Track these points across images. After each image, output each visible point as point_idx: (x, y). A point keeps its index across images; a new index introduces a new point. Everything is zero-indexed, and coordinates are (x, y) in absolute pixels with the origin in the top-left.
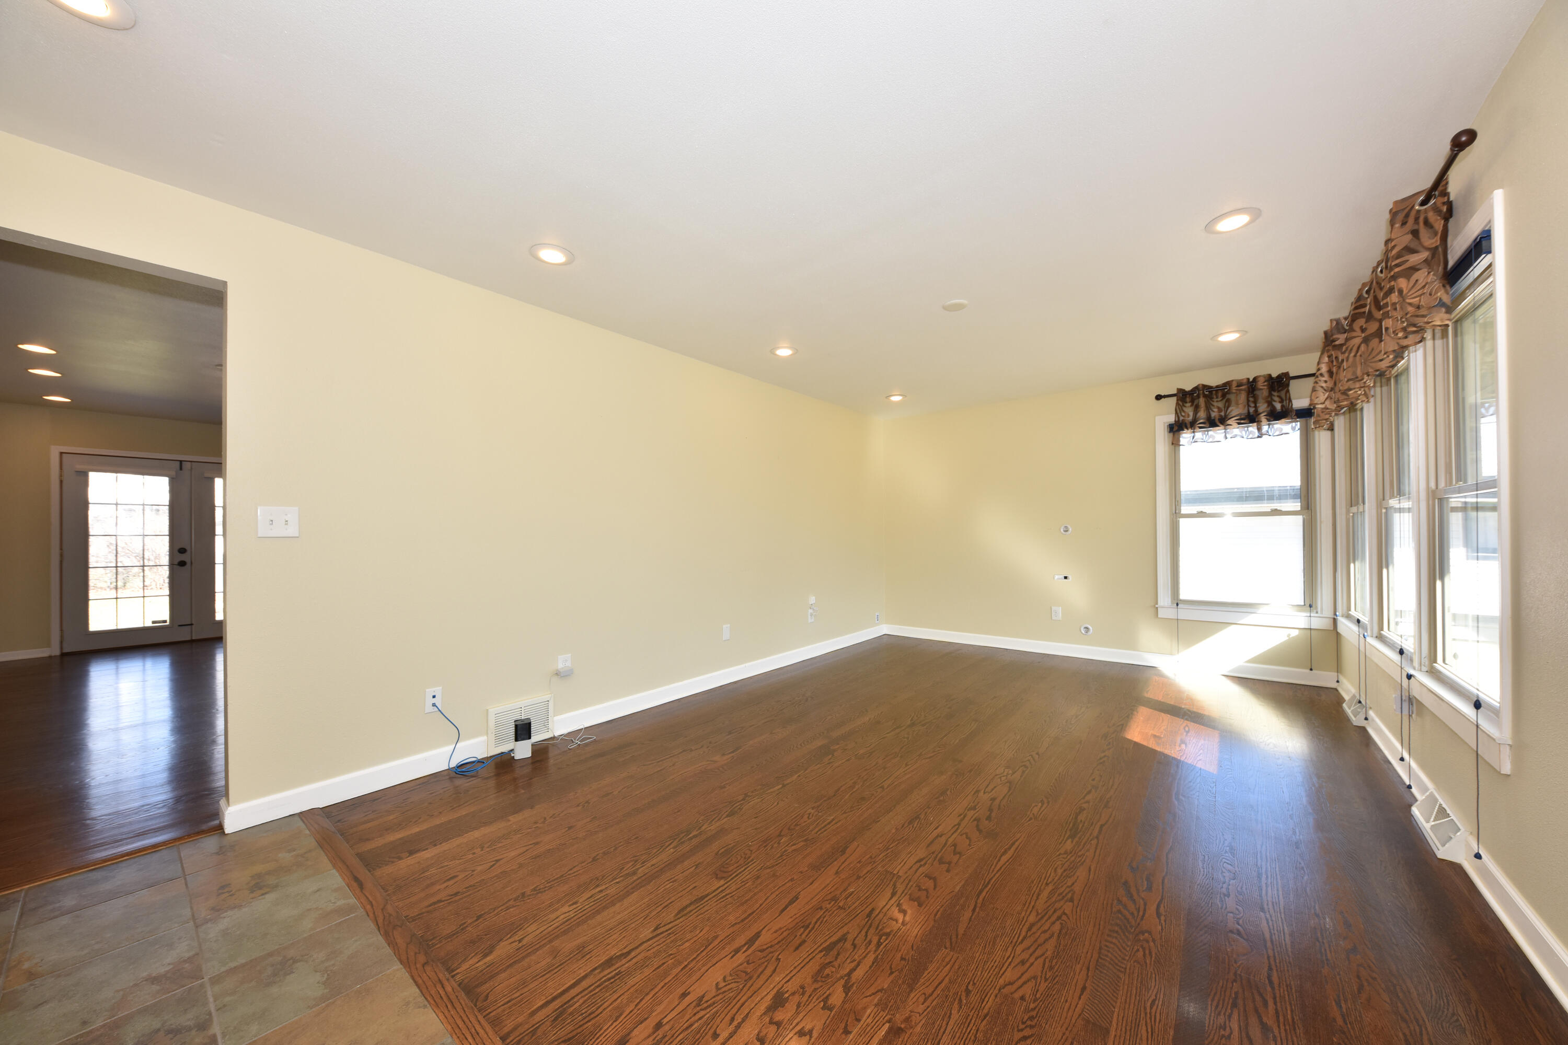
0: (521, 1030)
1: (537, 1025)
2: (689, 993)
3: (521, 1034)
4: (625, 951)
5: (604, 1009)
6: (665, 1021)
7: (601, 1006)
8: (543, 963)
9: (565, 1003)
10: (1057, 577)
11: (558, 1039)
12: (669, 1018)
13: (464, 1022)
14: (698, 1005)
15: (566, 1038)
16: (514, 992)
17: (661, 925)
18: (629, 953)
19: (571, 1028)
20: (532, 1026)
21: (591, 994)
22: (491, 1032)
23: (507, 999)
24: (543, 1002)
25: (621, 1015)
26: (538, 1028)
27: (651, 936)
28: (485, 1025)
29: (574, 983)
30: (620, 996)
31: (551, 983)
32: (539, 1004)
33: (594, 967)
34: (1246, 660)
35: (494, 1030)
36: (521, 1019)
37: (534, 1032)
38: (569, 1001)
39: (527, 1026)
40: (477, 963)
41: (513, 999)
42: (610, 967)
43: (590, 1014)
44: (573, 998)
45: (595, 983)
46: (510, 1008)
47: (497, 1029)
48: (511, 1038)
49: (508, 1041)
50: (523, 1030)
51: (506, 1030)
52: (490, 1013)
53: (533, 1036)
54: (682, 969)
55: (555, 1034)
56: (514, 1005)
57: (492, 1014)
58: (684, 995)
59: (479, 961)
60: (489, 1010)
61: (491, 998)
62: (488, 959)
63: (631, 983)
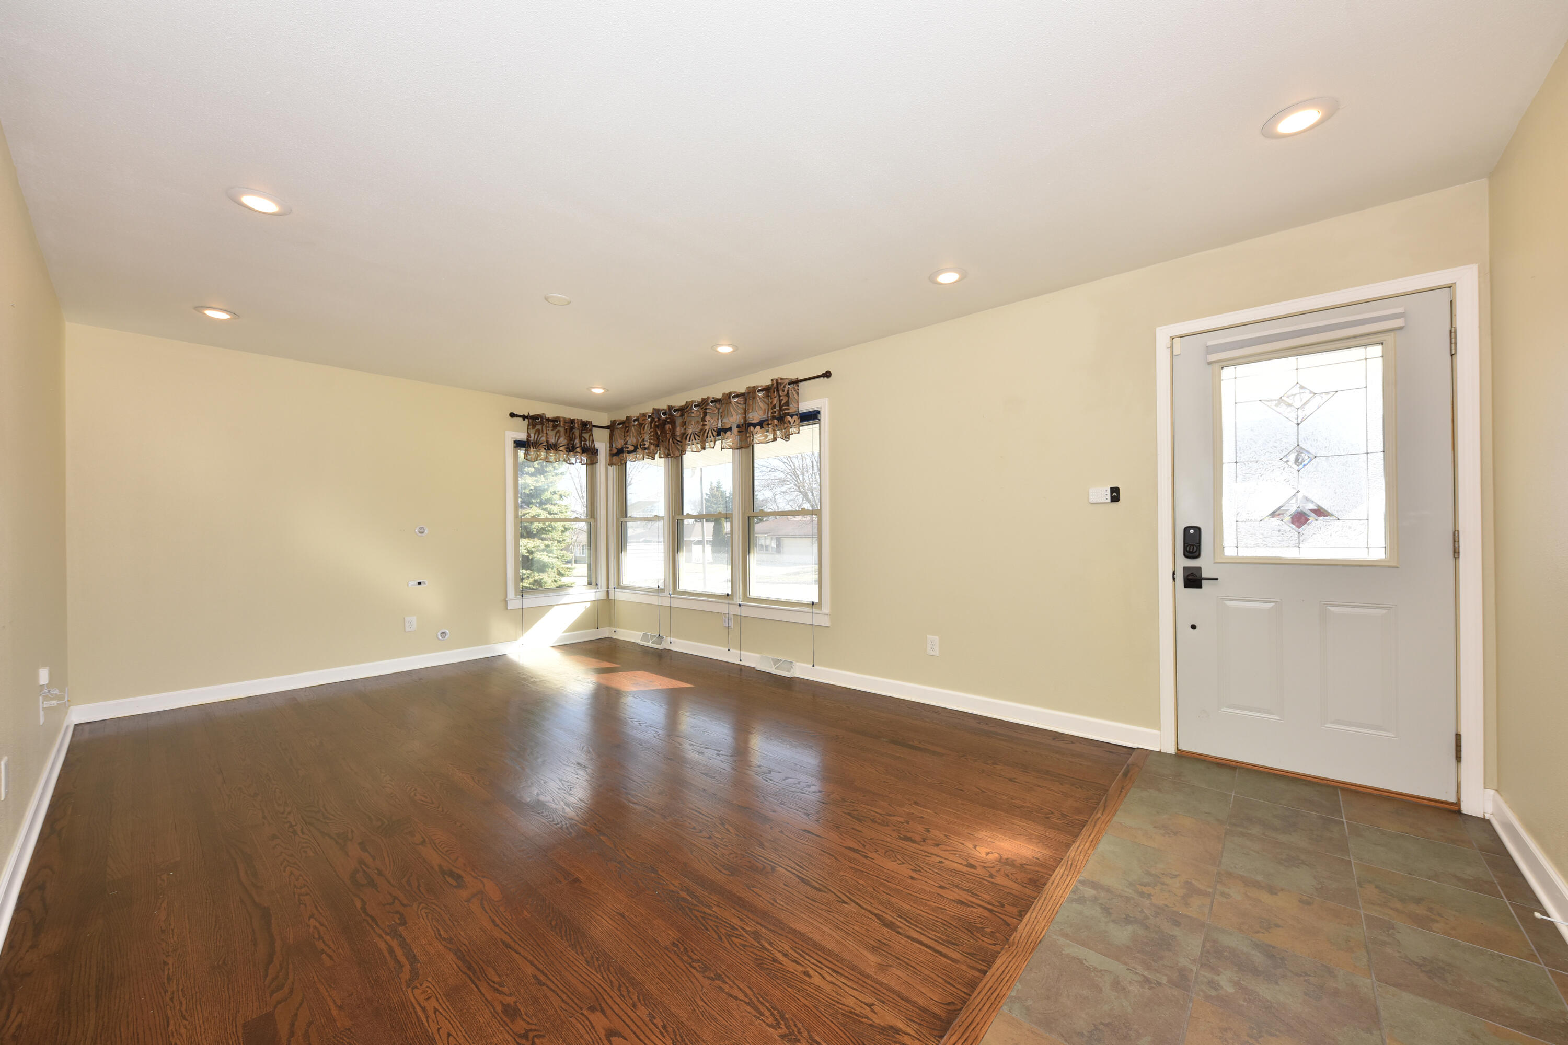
0: (973, 963)
1: (965, 954)
2: (910, 876)
3: (976, 962)
4: (874, 918)
5: (937, 917)
6: (936, 885)
7: (934, 920)
8: (899, 973)
9: (939, 942)
10: (411, 583)
11: (972, 937)
12: (934, 883)
13: (984, 1004)
14: (920, 871)
15: (969, 933)
16: (937, 983)
17: (840, 900)
18: (876, 915)
19: (960, 933)
20: (967, 957)
21: (925, 929)
22: (983, 982)
23: (948, 986)
24: (941, 958)
25: (939, 907)
26: (967, 953)
27: (853, 904)
28: (981, 987)
29: (916, 942)
30: (923, 911)
31: (921, 959)
32: (945, 960)
33: (896, 934)
34: (563, 631)
35: (980, 982)
36: (964, 967)
37: (972, 954)
38: (936, 941)
39: (968, 961)
40: (909, 1034)
41: (945, 981)
42: (894, 923)
43: (944, 925)
44: (933, 939)
45: (914, 929)
46: (955, 980)
47: (978, 981)
48: (983, 967)
49: (985, 968)
50: (972, 962)
51: (977, 974)
52: (965, 993)
53: (975, 954)
54: (888, 882)
55: (968, 941)
56: (950, 977)
57: (966, 991)
58: (912, 878)
59: (906, 1034)
60: (963, 995)
61: (950, 999)
62: (901, 1025)
63: (908, 907)
